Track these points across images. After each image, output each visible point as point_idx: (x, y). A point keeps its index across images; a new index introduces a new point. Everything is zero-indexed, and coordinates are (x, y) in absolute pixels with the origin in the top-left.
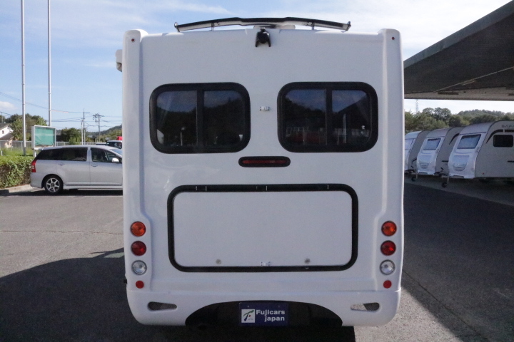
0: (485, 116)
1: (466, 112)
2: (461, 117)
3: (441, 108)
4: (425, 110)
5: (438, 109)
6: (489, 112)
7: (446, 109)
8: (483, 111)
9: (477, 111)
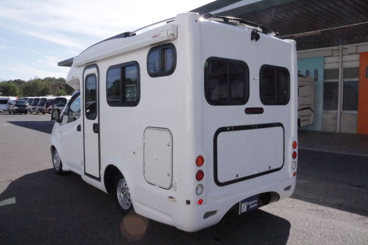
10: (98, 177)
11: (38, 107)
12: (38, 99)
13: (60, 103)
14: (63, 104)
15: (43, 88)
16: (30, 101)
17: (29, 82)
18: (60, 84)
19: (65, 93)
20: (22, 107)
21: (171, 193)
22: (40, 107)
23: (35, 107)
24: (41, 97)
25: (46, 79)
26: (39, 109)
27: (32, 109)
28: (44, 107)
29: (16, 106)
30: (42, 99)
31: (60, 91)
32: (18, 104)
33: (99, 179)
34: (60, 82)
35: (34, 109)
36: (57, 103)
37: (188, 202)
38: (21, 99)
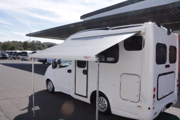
0: (52, 44)
1: (45, 43)
2: (44, 44)
3: (38, 41)
4: (32, 41)
5: (37, 41)
6: (52, 43)
7: (40, 41)
8: (50, 43)
9: (48, 42)
10: (86, 96)
11: (12, 56)
12: (12, 52)
13: (24, 54)
14: (26, 55)
15: (12, 46)
16: (8, 53)
17: (5, 43)
18: (20, 44)
19: (23, 49)
20: (4, 56)
21: (139, 104)
22: (13, 56)
23: (10, 56)
24: (13, 51)
25: (12, 41)
26: (13, 57)
27: (9, 57)
28: (15, 56)
29: (1, 55)
30: (14, 52)
31: (20, 48)
32: (2, 54)
33: (86, 97)
34: (20, 43)
35: (10, 57)
36: (22, 54)
37: (149, 109)
38: (3, 52)
